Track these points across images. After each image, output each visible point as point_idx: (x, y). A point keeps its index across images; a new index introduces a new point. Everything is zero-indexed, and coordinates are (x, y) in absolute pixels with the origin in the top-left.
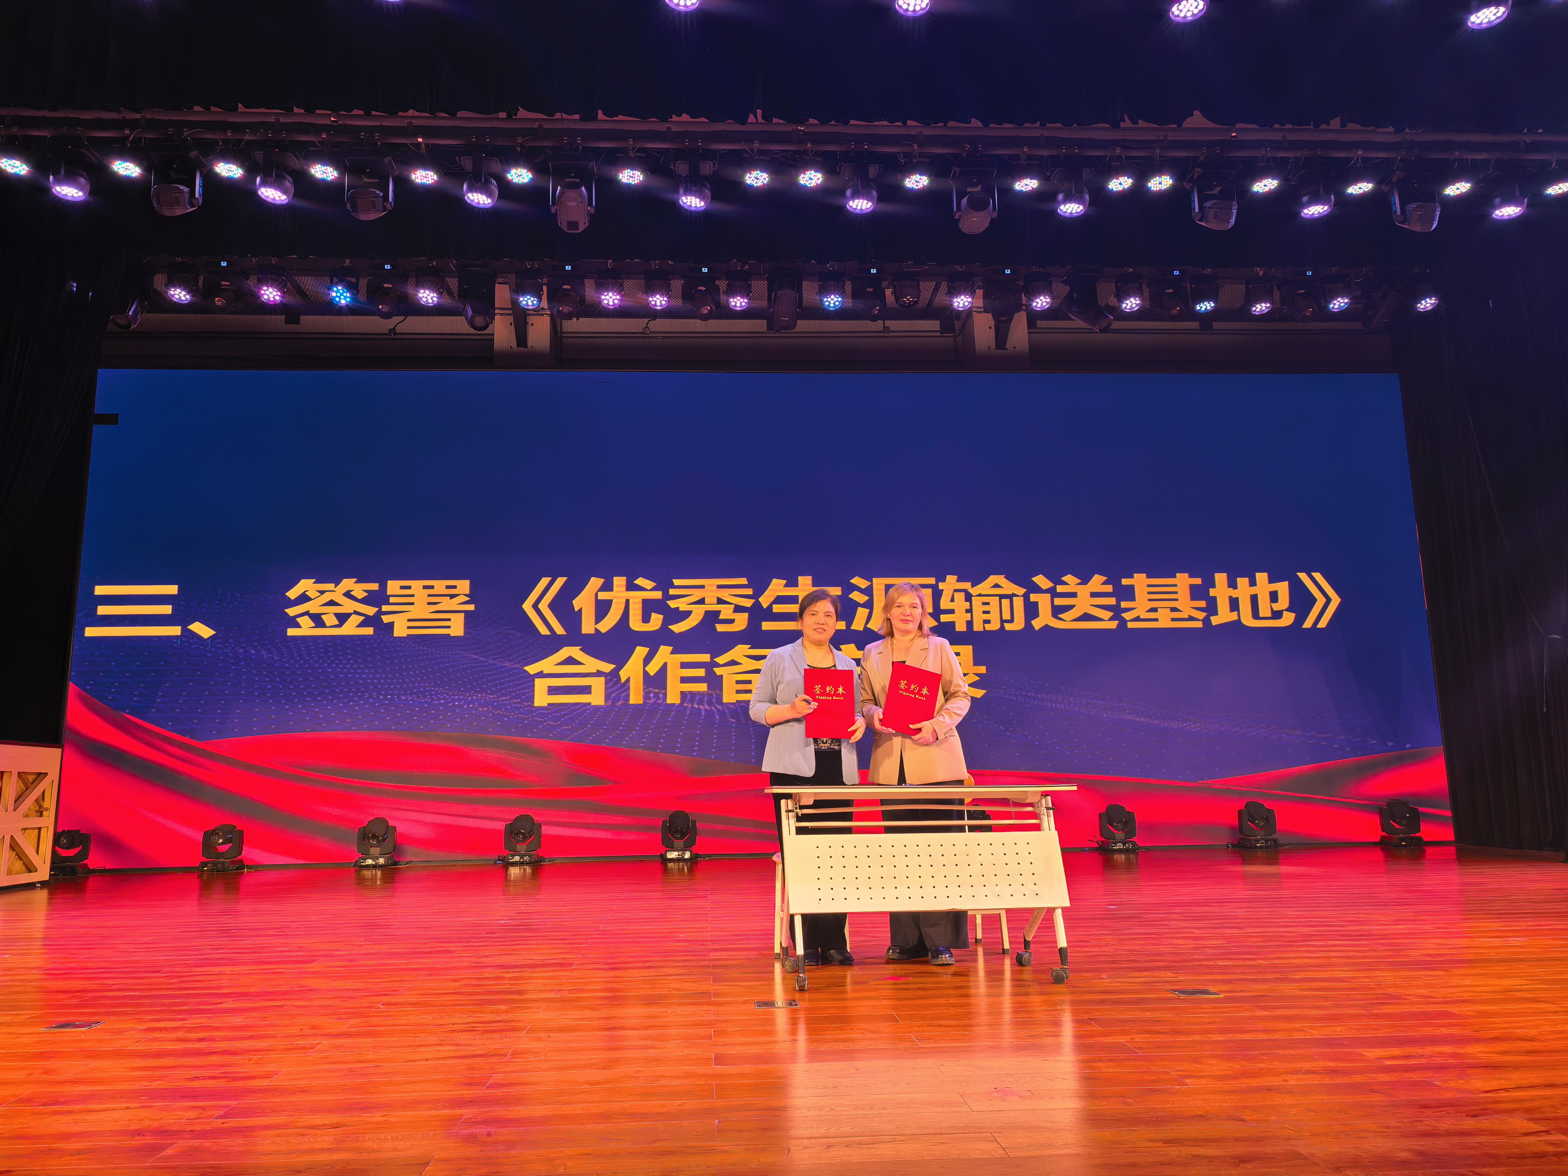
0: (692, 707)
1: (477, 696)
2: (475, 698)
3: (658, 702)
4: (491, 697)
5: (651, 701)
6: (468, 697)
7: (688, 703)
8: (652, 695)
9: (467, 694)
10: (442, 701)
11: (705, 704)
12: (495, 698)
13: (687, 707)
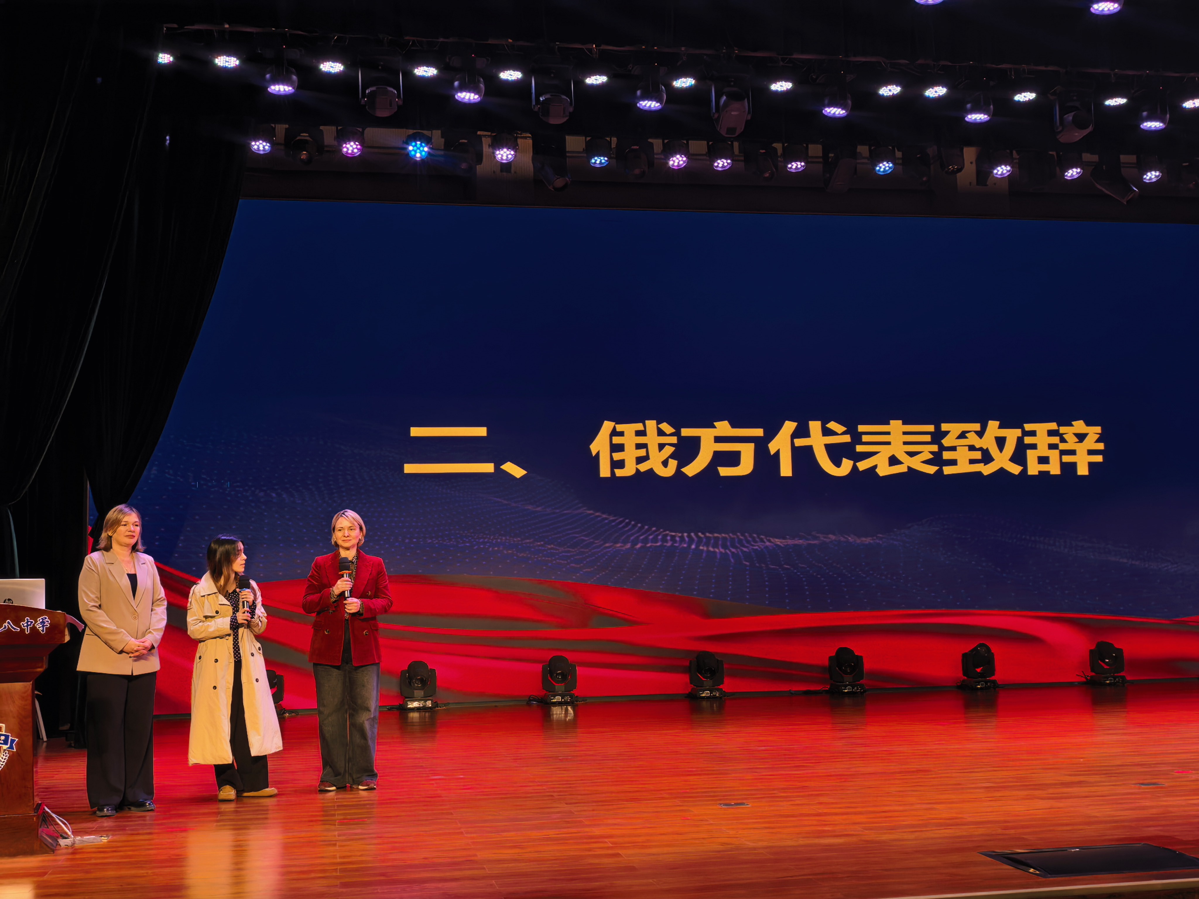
0: (708, 551)
1: (501, 539)
2: (499, 540)
3: (675, 545)
4: (515, 539)
5: (669, 544)
6: (492, 540)
7: (703, 546)
8: (669, 538)
9: (492, 537)
10: (468, 544)
11: (720, 548)
12: (519, 541)
13: (702, 550)
